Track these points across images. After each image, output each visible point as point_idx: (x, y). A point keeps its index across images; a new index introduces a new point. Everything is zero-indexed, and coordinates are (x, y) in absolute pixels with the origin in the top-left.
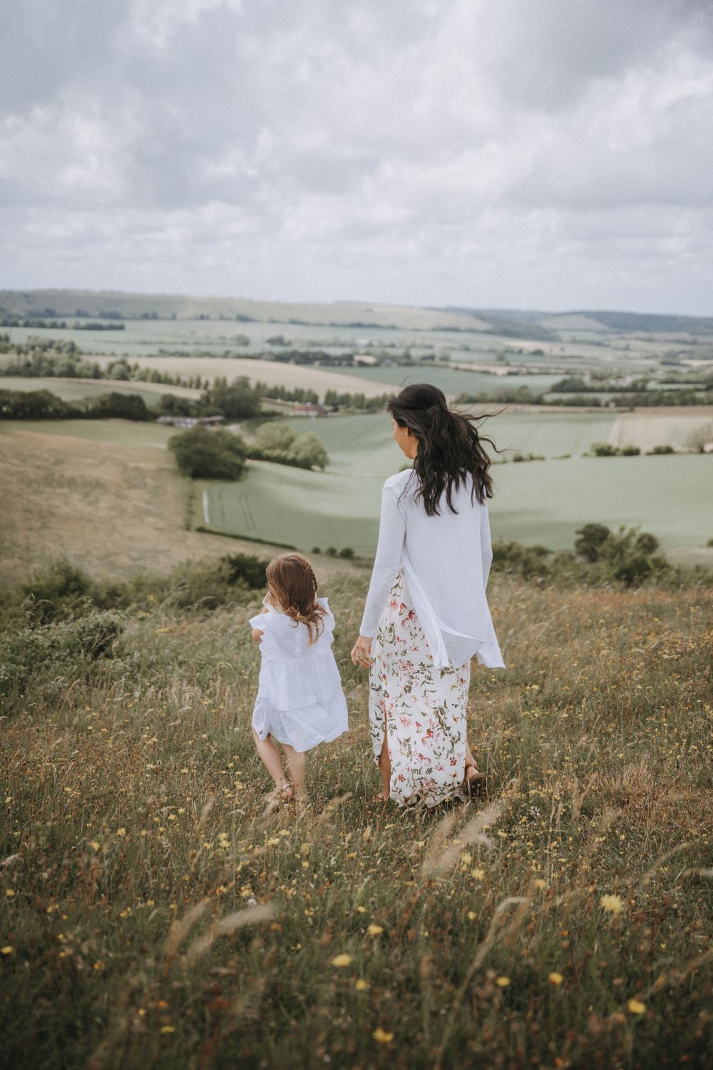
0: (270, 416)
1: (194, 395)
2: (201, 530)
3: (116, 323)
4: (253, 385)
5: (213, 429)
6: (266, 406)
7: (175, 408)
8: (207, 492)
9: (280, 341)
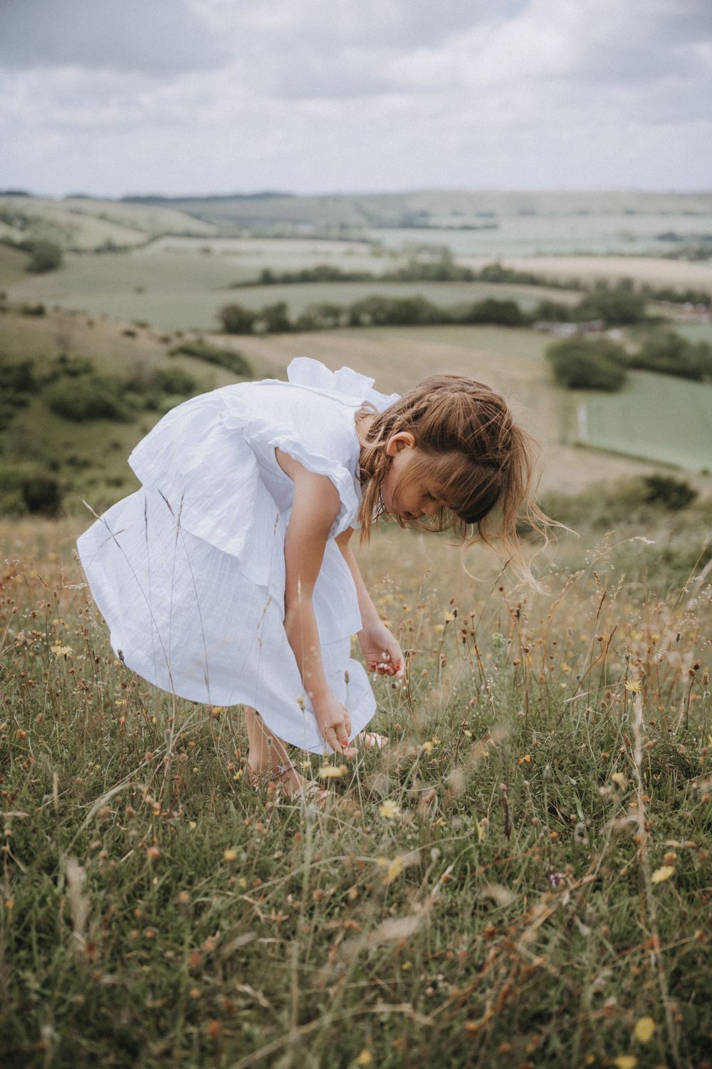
0: (657, 321)
1: (571, 300)
2: (579, 446)
3: (490, 221)
4: (637, 287)
5: (592, 337)
6: (652, 310)
7: (552, 314)
8: (585, 405)
9: (670, 237)
